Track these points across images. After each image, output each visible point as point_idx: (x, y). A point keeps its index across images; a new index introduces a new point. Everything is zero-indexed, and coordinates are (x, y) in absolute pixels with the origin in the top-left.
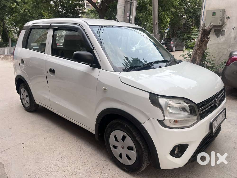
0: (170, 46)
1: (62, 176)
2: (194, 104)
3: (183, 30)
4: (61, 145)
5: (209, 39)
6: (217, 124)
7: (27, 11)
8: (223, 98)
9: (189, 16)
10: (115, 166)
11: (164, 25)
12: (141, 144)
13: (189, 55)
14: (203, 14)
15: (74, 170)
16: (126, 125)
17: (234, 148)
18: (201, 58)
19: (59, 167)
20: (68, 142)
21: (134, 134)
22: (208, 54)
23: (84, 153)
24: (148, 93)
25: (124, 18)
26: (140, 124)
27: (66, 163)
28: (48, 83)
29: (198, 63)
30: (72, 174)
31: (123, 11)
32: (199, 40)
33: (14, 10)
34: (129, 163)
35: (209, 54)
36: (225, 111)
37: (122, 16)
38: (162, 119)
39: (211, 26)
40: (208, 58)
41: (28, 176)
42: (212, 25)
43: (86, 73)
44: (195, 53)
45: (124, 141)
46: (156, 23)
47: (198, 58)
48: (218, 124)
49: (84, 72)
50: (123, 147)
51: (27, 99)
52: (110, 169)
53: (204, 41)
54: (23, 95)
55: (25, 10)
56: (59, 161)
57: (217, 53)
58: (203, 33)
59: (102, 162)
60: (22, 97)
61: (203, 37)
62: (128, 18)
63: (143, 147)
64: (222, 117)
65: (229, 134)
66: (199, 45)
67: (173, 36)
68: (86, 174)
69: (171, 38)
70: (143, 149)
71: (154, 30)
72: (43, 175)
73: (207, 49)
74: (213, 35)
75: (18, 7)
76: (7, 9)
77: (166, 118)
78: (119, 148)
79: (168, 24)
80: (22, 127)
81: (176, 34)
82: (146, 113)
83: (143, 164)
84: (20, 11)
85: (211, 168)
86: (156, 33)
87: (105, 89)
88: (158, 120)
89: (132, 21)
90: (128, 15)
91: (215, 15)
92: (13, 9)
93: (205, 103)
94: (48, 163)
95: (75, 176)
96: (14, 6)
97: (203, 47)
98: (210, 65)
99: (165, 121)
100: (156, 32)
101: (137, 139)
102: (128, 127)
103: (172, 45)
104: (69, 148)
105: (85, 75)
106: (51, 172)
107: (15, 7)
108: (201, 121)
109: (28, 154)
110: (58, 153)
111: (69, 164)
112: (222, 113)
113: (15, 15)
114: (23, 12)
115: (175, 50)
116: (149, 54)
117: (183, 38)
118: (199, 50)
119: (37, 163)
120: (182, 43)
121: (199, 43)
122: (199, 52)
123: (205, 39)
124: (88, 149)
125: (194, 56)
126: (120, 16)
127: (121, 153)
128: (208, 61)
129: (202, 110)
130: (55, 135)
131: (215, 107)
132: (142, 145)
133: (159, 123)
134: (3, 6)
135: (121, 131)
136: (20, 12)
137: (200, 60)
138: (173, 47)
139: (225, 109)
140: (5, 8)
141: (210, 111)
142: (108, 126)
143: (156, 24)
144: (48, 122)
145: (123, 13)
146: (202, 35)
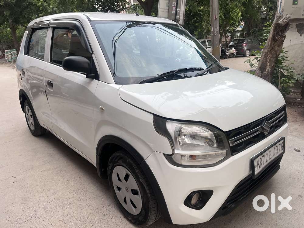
0: (242, 49)
1: (48, 224)
2: (221, 132)
3: (262, 26)
4: (60, 181)
5: (285, 37)
6: (265, 161)
7: (55, 8)
8: (281, 123)
9: (268, 7)
10: (120, 214)
11: (233, 21)
12: (146, 187)
13: (258, 60)
14: (281, 3)
15: (66, 216)
16: (129, 159)
17: (300, 196)
18: (273, 64)
19: (48, 211)
20: (69, 177)
21: (137, 172)
22: (285, 58)
23: (85, 194)
24: (153, 115)
25: (168, 12)
26: (142, 159)
27: (58, 207)
28: (48, 99)
29: (268, 71)
30: (61, 222)
31: (167, 3)
32: (270, 39)
33: (41, 8)
34: (135, 212)
35: (287, 59)
36: (282, 141)
37: (166, 9)
38: (170, 153)
39: (288, 19)
40: (285, 65)
41: (7, 220)
42: (289, 17)
43: (83, 86)
44: (264, 58)
45: (127, 181)
46: (216, 17)
47: (268, 64)
48: (267, 161)
49: (80, 85)
50: (128, 190)
51: (32, 120)
52: (112, 219)
53: (277, 40)
54: (27, 114)
55: (53, 8)
56: (51, 203)
57: (301, 58)
58: (276, 29)
59: (105, 207)
60: (27, 118)
61: (276, 34)
62: (174, 12)
63: (148, 191)
64: (276, 151)
65: (298, 173)
66: (271, 45)
67: (248, 35)
68: (80, 223)
69: (244, 38)
70: (149, 195)
71: (212, 28)
72: (26, 221)
73: (282, 52)
74: (294, 32)
75: (45, 4)
76: (33, 7)
77: (176, 152)
78: (123, 189)
79: (238, 19)
80: (21, 155)
81: (253, 33)
82: (148, 144)
83: (150, 215)
84: (48, 9)
85: (258, 225)
86: (216, 32)
87: (102, 109)
88: (165, 155)
89: (179, 17)
90: (174, 8)
91: (297, 4)
92: (39, 7)
93: (243, 130)
94: (36, 205)
95: (65, 225)
96: (40, 4)
97: (276, 49)
98: (287, 74)
99: (173, 156)
100: (216, 30)
101: (140, 179)
102: (131, 162)
103: (245, 48)
104: (69, 186)
105: (83, 89)
106: (37, 217)
107: (42, 5)
108: (232, 157)
109: (16, 192)
110: (52, 191)
111: (61, 208)
112: (278, 145)
113: (42, 15)
114: (51, 10)
115: (249, 55)
116: (177, 59)
117: (261, 37)
118: (271, 53)
119: (23, 203)
120: (259, 44)
121: (270, 42)
122: (271, 56)
123: (279, 37)
124: (91, 189)
125: (263, 62)
126: (163, 10)
127: (125, 197)
128: (285, 68)
129: (235, 141)
130: (56, 168)
131: (262, 136)
132: (147, 189)
133: (166, 158)
134: (28, 4)
135: (123, 167)
136: (48, 11)
137: (272, 67)
138: (246, 51)
139: (283, 139)
140: (31, 7)
141: (252, 141)
142: (110, 159)
143: (216, 19)
144: (54, 150)
145: (167, 6)
146: (274, 31)
